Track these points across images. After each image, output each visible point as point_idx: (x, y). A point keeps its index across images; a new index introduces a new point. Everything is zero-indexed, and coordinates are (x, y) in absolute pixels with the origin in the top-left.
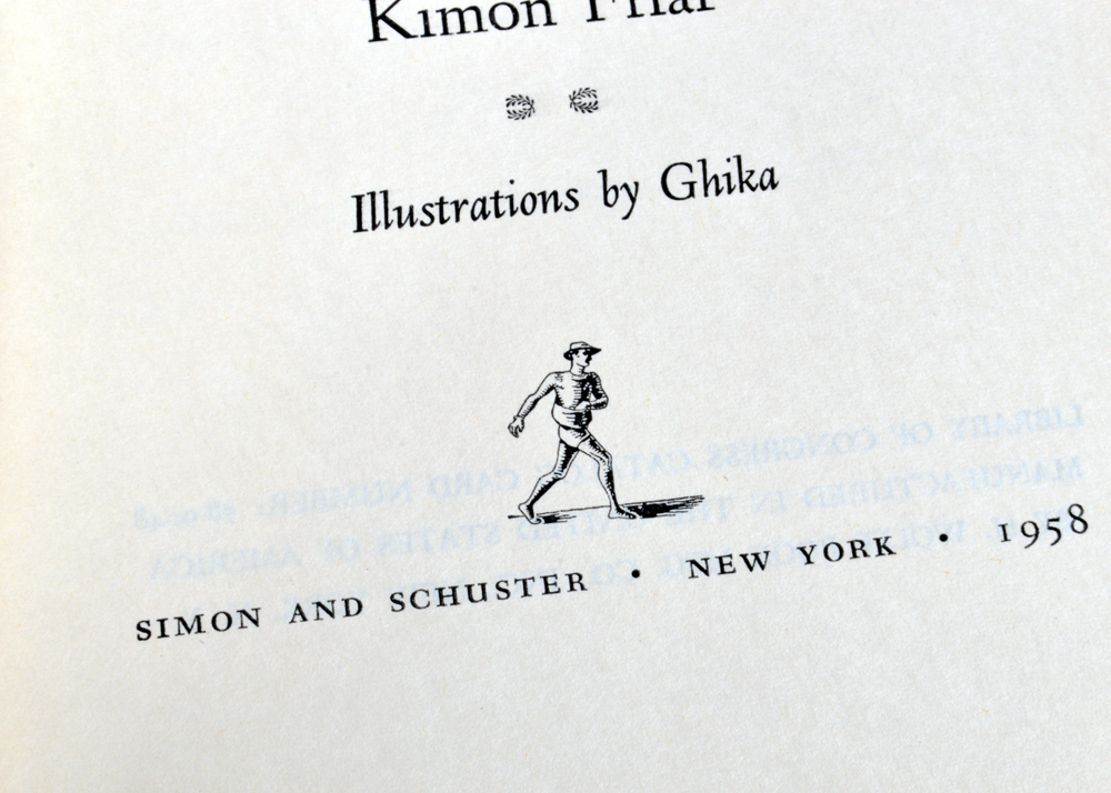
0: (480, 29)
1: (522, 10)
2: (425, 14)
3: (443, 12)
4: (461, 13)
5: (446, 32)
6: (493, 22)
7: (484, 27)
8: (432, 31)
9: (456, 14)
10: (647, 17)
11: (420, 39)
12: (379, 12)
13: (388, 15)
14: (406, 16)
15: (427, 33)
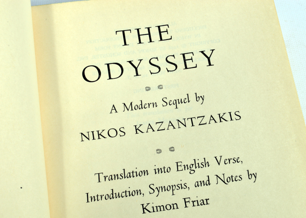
0: (164, 210)
1: (172, 206)
2: (153, 207)
3: (156, 207)
4: (160, 207)
5: (157, 211)
6: (166, 208)
7: (165, 210)
8: (155, 211)
9: (159, 207)
10: (196, 206)
11: (152, 213)
12: (144, 207)
13: (146, 208)
14: (149, 208)
15: (154, 211)
